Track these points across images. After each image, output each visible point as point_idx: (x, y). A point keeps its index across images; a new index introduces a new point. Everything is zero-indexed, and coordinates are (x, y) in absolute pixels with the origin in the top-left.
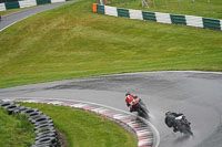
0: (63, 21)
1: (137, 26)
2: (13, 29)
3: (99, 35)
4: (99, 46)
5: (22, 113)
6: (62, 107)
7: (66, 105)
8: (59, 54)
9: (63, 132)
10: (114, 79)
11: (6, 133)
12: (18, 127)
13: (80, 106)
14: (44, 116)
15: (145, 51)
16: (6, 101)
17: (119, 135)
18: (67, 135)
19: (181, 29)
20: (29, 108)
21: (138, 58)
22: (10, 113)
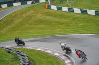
0: (33, 12)
1: (65, 14)
2: (10, 15)
3: (48, 18)
4: (49, 23)
5: (14, 52)
6: (32, 50)
7: (33, 49)
8: (31, 26)
9: (32, 61)
10: (55, 38)
11: (7, 61)
12: (12, 58)
13: (40, 49)
14: (24, 54)
15: (69, 26)
16: (7, 47)
17: (57, 62)
18: (34, 62)
19: (85, 16)
20: (17, 50)
21: (65, 29)
22: (9, 52)
